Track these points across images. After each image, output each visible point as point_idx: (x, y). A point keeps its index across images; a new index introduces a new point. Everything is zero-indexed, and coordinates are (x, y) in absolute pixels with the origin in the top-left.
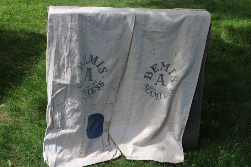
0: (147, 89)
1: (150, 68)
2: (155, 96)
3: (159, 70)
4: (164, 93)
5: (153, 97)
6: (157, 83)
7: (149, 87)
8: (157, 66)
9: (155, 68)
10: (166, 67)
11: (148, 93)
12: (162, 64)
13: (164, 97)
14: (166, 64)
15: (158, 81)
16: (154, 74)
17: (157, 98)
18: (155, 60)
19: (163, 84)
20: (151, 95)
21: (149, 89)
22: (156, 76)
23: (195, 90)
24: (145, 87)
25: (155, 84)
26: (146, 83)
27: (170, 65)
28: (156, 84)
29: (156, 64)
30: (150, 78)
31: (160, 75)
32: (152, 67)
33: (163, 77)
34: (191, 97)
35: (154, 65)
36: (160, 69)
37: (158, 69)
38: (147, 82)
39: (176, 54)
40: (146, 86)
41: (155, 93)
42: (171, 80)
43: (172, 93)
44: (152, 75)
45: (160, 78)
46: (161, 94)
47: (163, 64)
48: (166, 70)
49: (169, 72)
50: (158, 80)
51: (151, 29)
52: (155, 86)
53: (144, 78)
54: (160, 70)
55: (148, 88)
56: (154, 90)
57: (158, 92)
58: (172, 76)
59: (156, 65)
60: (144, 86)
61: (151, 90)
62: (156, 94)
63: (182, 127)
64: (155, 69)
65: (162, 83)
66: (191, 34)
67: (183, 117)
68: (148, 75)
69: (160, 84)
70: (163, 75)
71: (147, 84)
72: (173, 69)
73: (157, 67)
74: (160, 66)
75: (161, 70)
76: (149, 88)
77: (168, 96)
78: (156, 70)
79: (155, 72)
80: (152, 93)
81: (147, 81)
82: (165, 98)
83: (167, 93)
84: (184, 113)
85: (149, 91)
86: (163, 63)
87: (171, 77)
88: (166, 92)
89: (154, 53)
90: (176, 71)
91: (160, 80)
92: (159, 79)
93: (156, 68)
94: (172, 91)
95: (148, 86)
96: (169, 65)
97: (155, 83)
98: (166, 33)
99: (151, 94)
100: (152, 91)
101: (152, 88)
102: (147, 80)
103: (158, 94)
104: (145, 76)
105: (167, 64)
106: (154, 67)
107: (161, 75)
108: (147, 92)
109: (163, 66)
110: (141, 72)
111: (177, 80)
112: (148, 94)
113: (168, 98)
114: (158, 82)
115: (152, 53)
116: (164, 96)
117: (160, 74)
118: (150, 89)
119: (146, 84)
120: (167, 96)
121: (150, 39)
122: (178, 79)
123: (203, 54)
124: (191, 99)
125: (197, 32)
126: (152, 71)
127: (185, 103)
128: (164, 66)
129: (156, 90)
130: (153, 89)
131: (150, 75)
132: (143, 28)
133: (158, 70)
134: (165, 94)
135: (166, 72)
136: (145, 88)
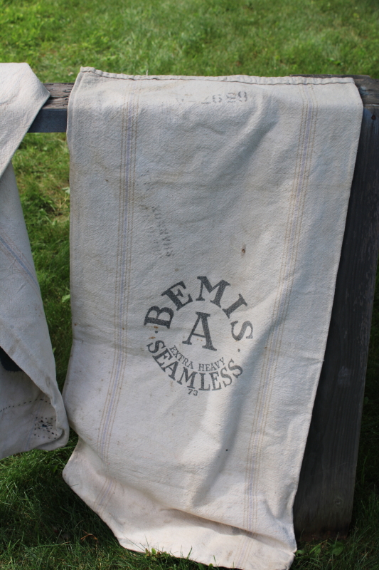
0: (161, 355)
1: (162, 295)
2: (187, 380)
3: (194, 299)
4: (212, 375)
5: (180, 382)
6: (189, 339)
7: (164, 349)
8: (184, 287)
9: (180, 293)
10: (215, 292)
11: (163, 366)
12: (200, 281)
13: (212, 387)
14: (214, 281)
15: (192, 333)
16: (176, 312)
17: (191, 386)
18: (177, 270)
19: (209, 346)
20: (172, 376)
21: (167, 354)
22: (185, 319)
23: (320, 366)
24: (153, 348)
25: (184, 342)
26: (152, 338)
27: (229, 284)
28: (188, 342)
29: (182, 284)
30: (167, 324)
31: (197, 316)
32: (169, 293)
33: (210, 321)
34: (310, 389)
35: (175, 286)
36: (195, 296)
37: (189, 296)
38: (156, 335)
39: (244, 250)
40: (157, 348)
41: (186, 371)
42: (233, 335)
43: (237, 376)
44: (172, 314)
45: (200, 324)
46: (202, 375)
47: (205, 281)
48: (217, 301)
49: (226, 308)
50: (193, 330)
51: (147, 179)
52: (185, 350)
53: (145, 324)
54: (197, 300)
55: (161, 350)
56: (182, 360)
57: (196, 369)
58: (236, 322)
59: (180, 287)
60: (149, 346)
61: (173, 360)
62: (189, 374)
63: (288, 481)
64: (179, 297)
65: (204, 339)
66: (291, 183)
67: (286, 452)
68: (158, 315)
69: (198, 342)
70: (208, 315)
71: (159, 342)
72: (237, 299)
73: (183, 291)
74: (193, 288)
75: (200, 299)
76: (167, 351)
77: (225, 385)
78: (183, 300)
79: (180, 305)
80: (175, 368)
81: (156, 332)
82: (215, 389)
83: (224, 376)
84: (289, 439)
85: (167, 362)
86: (205, 278)
87: (233, 324)
88: (219, 371)
89: (169, 250)
90: (246, 304)
91: (200, 329)
92: (195, 326)
93: (182, 295)
94: (237, 372)
95: (161, 345)
96: (223, 284)
97: (186, 339)
98: (201, 186)
99: (174, 371)
100: (176, 364)
101: (175, 352)
102: (155, 330)
103: (194, 374)
104: (148, 320)
105: (219, 280)
106: (176, 293)
107: (203, 317)
108: (160, 365)
109: (205, 289)
110: (130, 306)
111: (250, 337)
112: (164, 369)
113: (226, 391)
114: (194, 338)
115: (164, 252)
116: (212, 384)
117: (197, 313)
118: (171, 357)
119: (154, 341)
120: (223, 385)
121: (151, 210)
122: (254, 335)
123: (340, 249)
124: (310, 394)
125: (311, 178)
126: (170, 304)
127: (292, 408)
128: (210, 289)
129: (189, 363)
130: (178, 356)
131: (164, 317)
132: (118, 175)
133: (190, 300)
134: (215, 375)
135: (217, 307)
136: (153, 352)
